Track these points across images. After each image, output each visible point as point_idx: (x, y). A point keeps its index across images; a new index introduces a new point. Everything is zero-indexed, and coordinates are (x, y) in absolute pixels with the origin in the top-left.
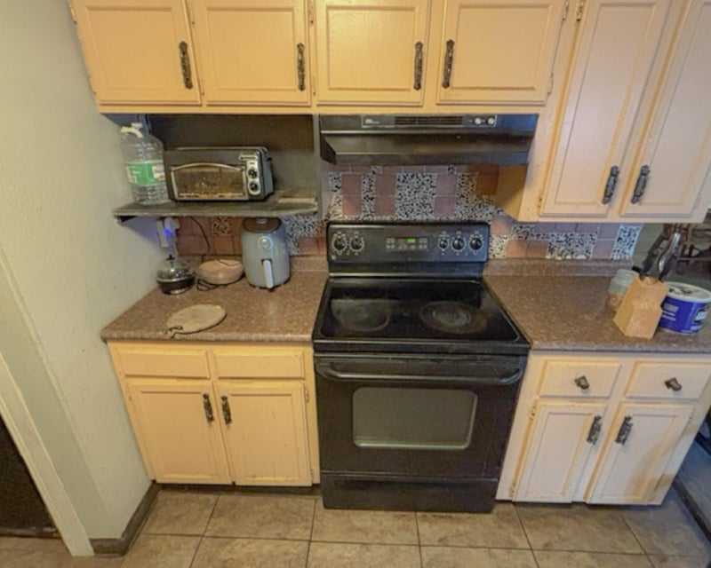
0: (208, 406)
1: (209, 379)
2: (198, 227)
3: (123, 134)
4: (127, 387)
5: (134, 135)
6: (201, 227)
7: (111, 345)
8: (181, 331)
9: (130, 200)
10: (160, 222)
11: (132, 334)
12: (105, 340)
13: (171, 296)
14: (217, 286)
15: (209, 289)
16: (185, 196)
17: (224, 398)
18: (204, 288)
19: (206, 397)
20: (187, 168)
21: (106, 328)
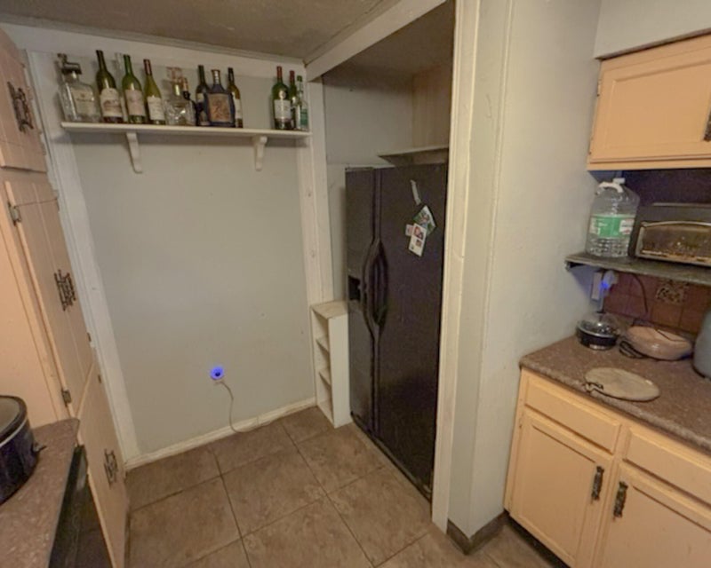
0: (598, 481)
1: (611, 454)
2: (640, 287)
3: (600, 189)
4: (523, 415)
5: (615, 190)
6: (643, 287)
7: (525, 373)
8: (601, 390)
9: (581, 249)
10: (600, 275)
11: (549, 371)
12: (521, 366)
13: (589, 350)
14: (645, 356)
15: (635, 357)
16: (648, 254)
17: (623, 486)
18: (629, 355)
19: (600, 470)
20: (662, 225)
21: (526, 356)
